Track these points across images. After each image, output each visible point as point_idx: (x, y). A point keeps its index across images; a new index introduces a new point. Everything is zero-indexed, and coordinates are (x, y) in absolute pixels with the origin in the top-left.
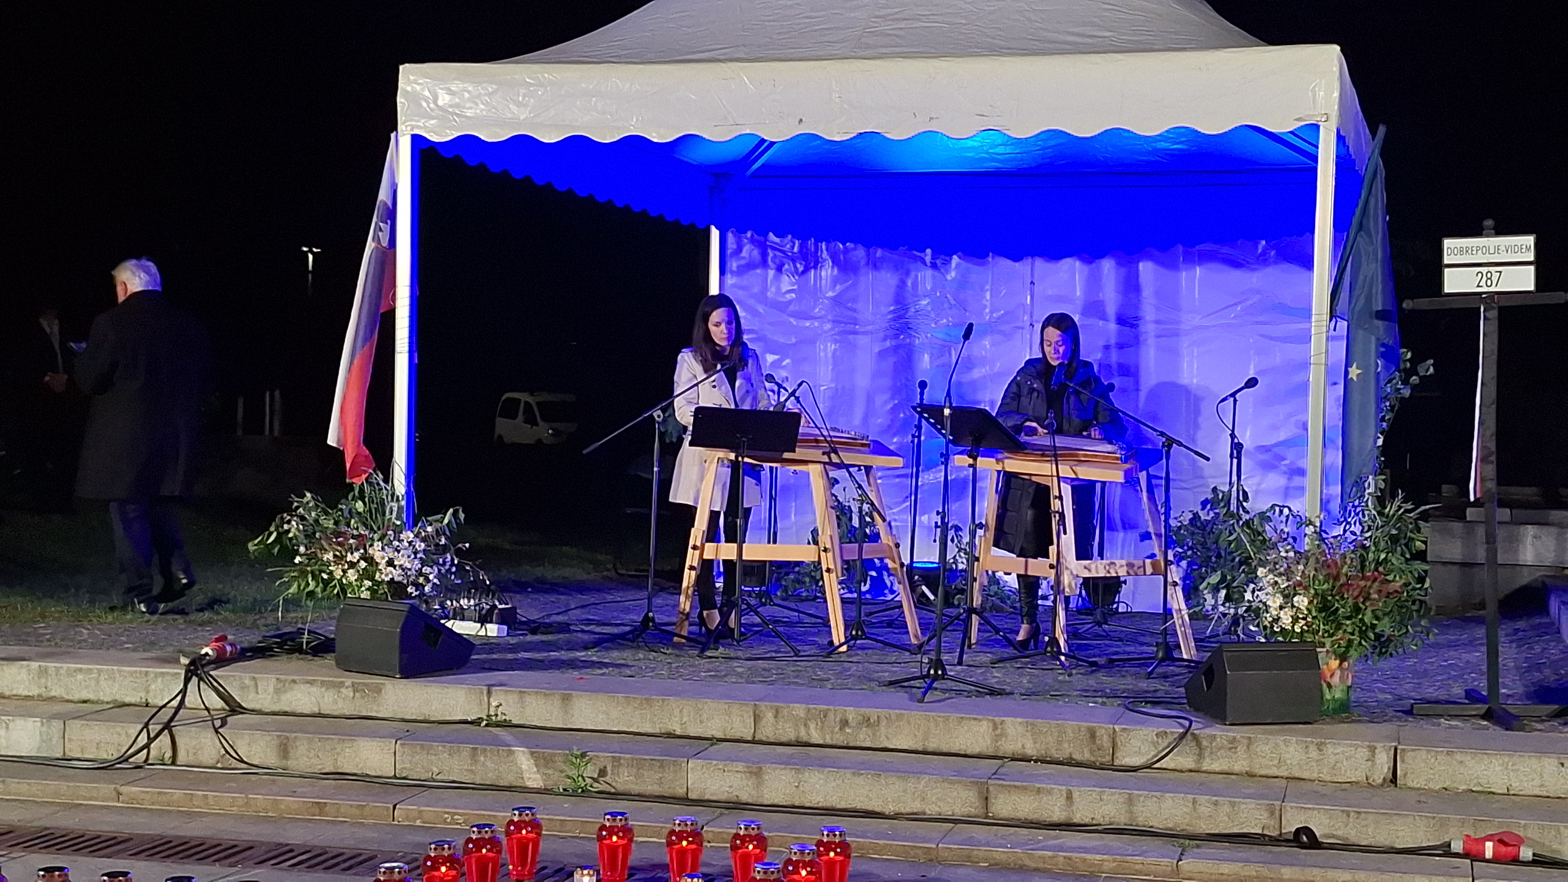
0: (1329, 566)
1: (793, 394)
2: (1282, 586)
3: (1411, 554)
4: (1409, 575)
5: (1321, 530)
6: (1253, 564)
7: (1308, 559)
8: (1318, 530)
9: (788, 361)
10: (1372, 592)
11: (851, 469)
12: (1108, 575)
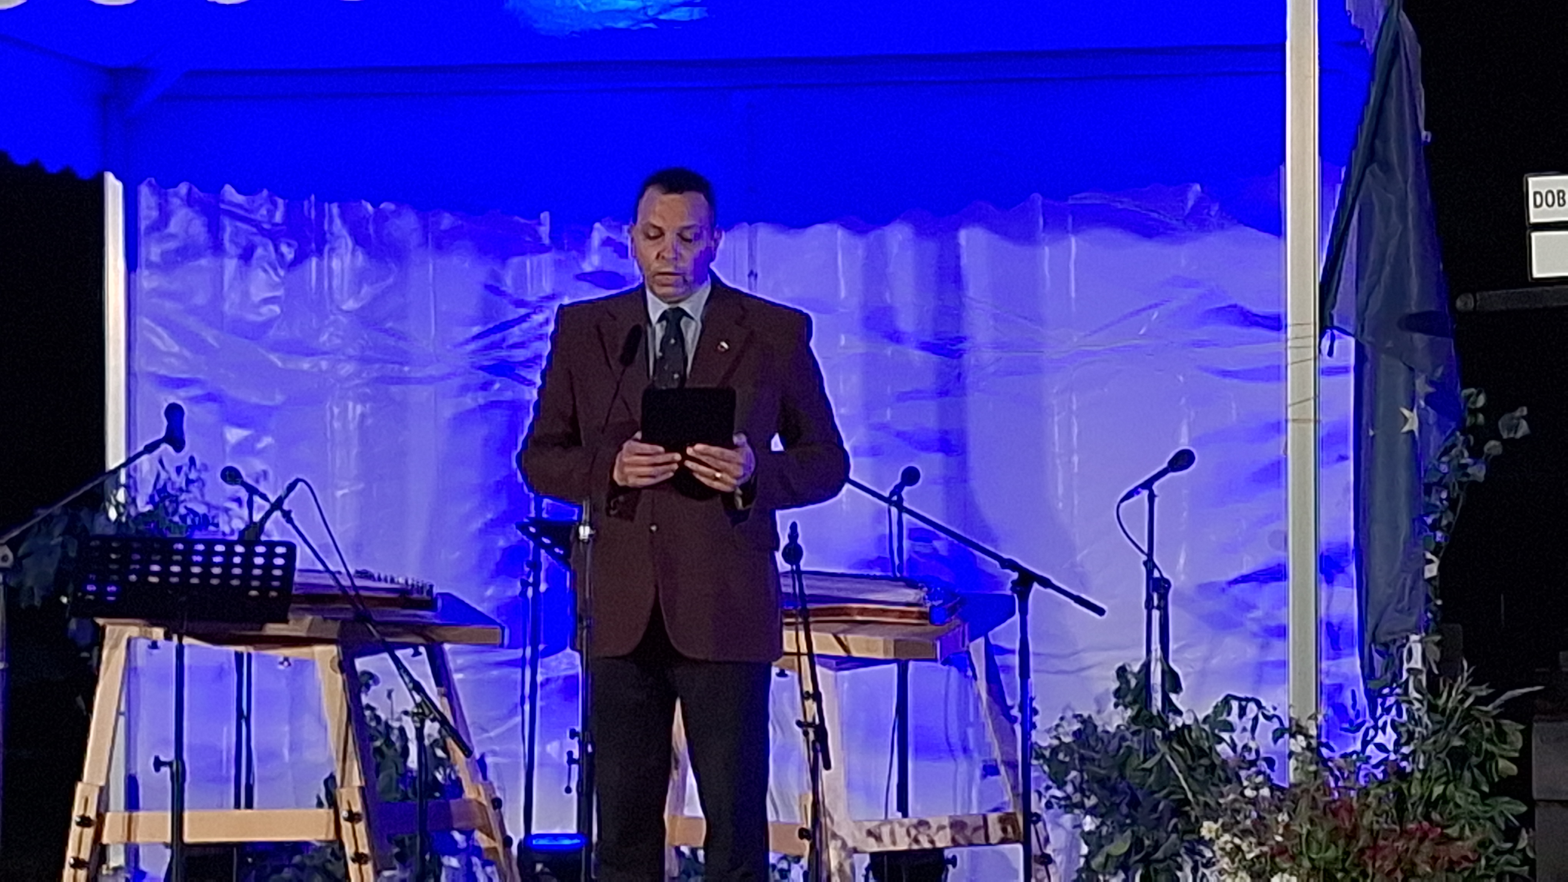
0: (1335, 814)
1: (278, 505)
2: (1249, 856)
3: (1491, 784)
4: (1488, 824)
5: (1320, 744)
6: (1193, 814)
7: (1295, 802)
8: (1314, 742)
9: (267, 441)
10: (1418, 860)
11: (399, 653)
12: (915, 847)
